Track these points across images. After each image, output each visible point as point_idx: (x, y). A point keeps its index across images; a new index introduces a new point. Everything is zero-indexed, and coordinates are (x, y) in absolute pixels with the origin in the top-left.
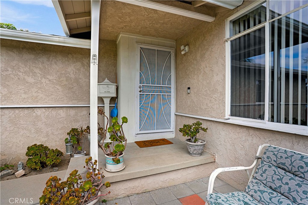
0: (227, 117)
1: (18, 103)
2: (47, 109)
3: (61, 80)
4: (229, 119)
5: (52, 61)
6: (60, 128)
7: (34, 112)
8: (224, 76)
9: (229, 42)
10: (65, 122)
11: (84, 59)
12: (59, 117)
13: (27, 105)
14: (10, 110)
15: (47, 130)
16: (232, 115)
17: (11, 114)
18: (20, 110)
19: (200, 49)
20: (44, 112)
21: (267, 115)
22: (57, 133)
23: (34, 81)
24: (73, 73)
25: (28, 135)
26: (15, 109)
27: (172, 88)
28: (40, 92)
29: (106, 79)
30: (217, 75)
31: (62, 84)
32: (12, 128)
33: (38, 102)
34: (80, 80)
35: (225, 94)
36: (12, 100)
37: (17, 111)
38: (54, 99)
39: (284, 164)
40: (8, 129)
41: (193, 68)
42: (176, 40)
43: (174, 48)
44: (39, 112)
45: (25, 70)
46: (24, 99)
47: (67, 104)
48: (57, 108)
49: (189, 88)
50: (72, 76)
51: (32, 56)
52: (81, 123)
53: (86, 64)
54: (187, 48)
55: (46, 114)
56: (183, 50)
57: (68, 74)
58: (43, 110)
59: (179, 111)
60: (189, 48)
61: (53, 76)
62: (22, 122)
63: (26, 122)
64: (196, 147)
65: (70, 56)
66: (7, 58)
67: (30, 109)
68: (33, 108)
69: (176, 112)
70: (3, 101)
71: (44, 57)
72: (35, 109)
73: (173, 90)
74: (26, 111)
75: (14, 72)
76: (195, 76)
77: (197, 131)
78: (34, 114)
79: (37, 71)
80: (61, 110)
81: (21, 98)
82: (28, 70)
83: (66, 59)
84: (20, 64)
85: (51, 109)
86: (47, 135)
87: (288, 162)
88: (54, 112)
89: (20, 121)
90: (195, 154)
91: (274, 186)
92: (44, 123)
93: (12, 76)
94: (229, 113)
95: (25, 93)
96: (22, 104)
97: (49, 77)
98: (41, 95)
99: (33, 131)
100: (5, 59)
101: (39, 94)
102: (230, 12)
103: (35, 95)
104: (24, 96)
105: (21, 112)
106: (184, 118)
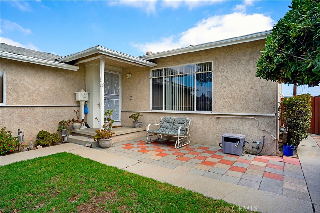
0: (150, 110)
1: (24, 104)
2: (42, 108)
3: (52, 88)
4: (151, 111)
5: (46, 75)
6: (51, 121)
7: (35, 110)
8: (149, 93)
9: (151, 79)
10: (55, 117)
11: (66, 75)
12: (51, 113)
13: (30, 105)
14: (18, 108)
15: (43, 122)
16: (152, 109)
17: (19, 111)
18: (25, 108)
19: (138, 78)
20: (41, 110)
21: (164, 108)
22: (50, 124)
23: (34, 88)
24: (59, 84)
25: (31, 126)
26: (22, 108)
27: (120, 96)
28: (38, 96)
29: (82, 89)
30: (146, 92)
31: (53, 91)
32: (19, 121)
33: (37, 103)
34: (64, 89)
35: (149, 100)
36: (20, 101)
37: (23, 109)
38: (47, 101)
40: (17, 122)
41: (133, 86)
42: (122, 69)
43: (121, 73)
44: (37, 110)
45: (29, 81)
46: (28, 101)
47: (55, 105)
48: (49, 107)
49: (131, 97)
50: (59, 86)
51: (33, 72)
52: (64, 117)
53: (67, 78)
54: (130, 75)
55: (43, 111)
56: (128, 76)
57: (56, 85)
58: (40, 108)
59: (124, 109)
60: (131, 76)
61: (47, 86)
62: (26, 117)
63: (29, 117)
64: (138, 123)
65: (57, 73)
66: (16, 72)
67: (31, 108)
68: (34, 108)
69: (122, 110)
70: (14, 102)
71: (41, 72)
72: (35, 108)
73: (120, 97)
74: (29, 109)
75: (21, 82)
76: (135, 91)
77: (138, 117)
78: (34, 111)
79: (36, 82)
80: (52, 109)
81: (26, 100)
82: (31, 81)
83: (55, 75)
84: (25, 77)
85: (46, 108)
86: (43, 126)
88: (47, 110)
89: (25, 117)
90: (138, 127)
92: (41, 118)
93: (20, 85)
94: (151, 108)
95: (28, 97)
96: (26, 105)
97: (44, 86)
98: (39, 99)
99: (33, 123)
100: (15, 73)
101: (37, 98)
102: (152, 68)
103: (35, 98)
104: (27, 99)
105: (26, 110)
106: (128, 113)
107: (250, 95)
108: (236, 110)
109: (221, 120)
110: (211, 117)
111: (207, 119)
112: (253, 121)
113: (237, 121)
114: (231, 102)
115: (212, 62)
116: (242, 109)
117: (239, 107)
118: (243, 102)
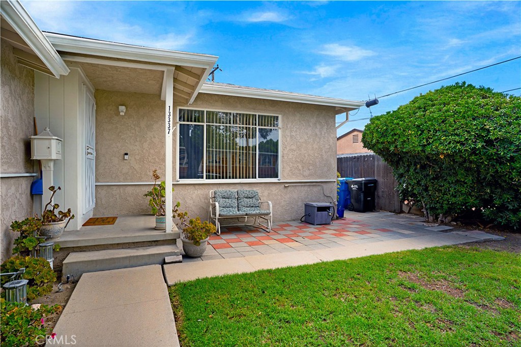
0: (177, 180)
4: (179, 181)
8: (175, 149)
9: (179, 125)
21: (205, 176)
35: (175, 162)
39: (224, 196)
42: (97, 90)
49: (126, 154)
69: (96, 182)
87: (226, 194)
91: (224, 206)
94: (180, 177)
107: (317, 160)
108: (304, 177)
109: (289, 188)
110: (278, 186)
111: (274, 189)
112: (319, 188)
113: (306, 188)
114: (300, 167)
115: (277, 117)
116: (310, 175)
117: (307, 173)
118: (311, 168)
